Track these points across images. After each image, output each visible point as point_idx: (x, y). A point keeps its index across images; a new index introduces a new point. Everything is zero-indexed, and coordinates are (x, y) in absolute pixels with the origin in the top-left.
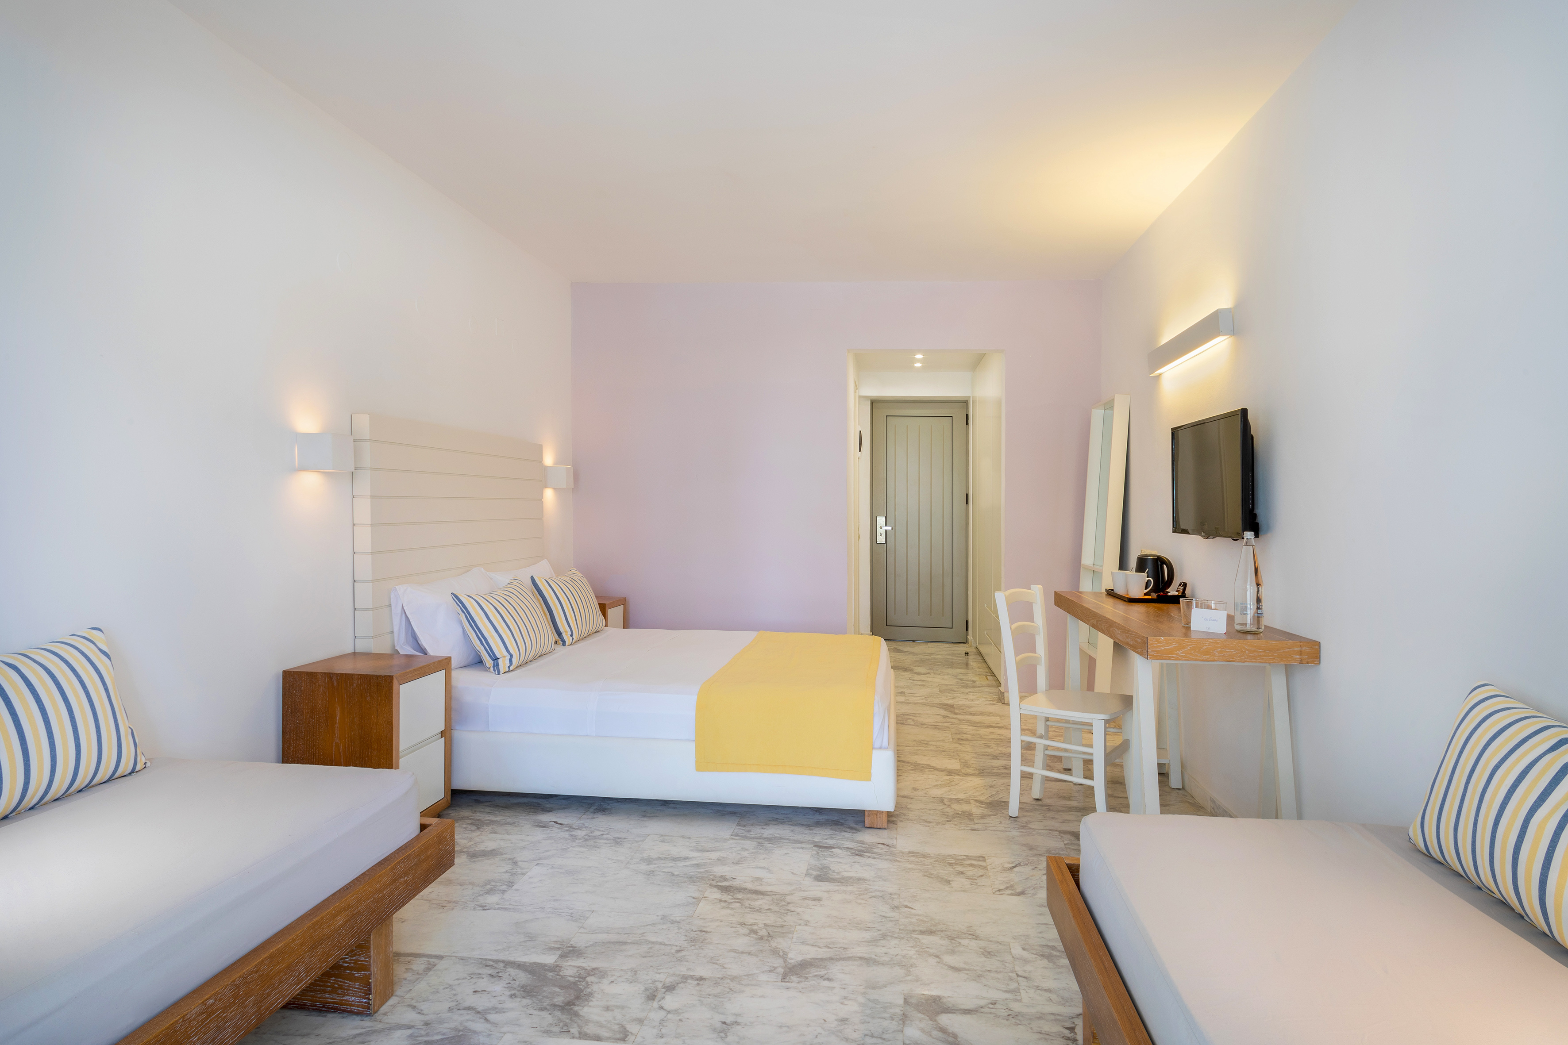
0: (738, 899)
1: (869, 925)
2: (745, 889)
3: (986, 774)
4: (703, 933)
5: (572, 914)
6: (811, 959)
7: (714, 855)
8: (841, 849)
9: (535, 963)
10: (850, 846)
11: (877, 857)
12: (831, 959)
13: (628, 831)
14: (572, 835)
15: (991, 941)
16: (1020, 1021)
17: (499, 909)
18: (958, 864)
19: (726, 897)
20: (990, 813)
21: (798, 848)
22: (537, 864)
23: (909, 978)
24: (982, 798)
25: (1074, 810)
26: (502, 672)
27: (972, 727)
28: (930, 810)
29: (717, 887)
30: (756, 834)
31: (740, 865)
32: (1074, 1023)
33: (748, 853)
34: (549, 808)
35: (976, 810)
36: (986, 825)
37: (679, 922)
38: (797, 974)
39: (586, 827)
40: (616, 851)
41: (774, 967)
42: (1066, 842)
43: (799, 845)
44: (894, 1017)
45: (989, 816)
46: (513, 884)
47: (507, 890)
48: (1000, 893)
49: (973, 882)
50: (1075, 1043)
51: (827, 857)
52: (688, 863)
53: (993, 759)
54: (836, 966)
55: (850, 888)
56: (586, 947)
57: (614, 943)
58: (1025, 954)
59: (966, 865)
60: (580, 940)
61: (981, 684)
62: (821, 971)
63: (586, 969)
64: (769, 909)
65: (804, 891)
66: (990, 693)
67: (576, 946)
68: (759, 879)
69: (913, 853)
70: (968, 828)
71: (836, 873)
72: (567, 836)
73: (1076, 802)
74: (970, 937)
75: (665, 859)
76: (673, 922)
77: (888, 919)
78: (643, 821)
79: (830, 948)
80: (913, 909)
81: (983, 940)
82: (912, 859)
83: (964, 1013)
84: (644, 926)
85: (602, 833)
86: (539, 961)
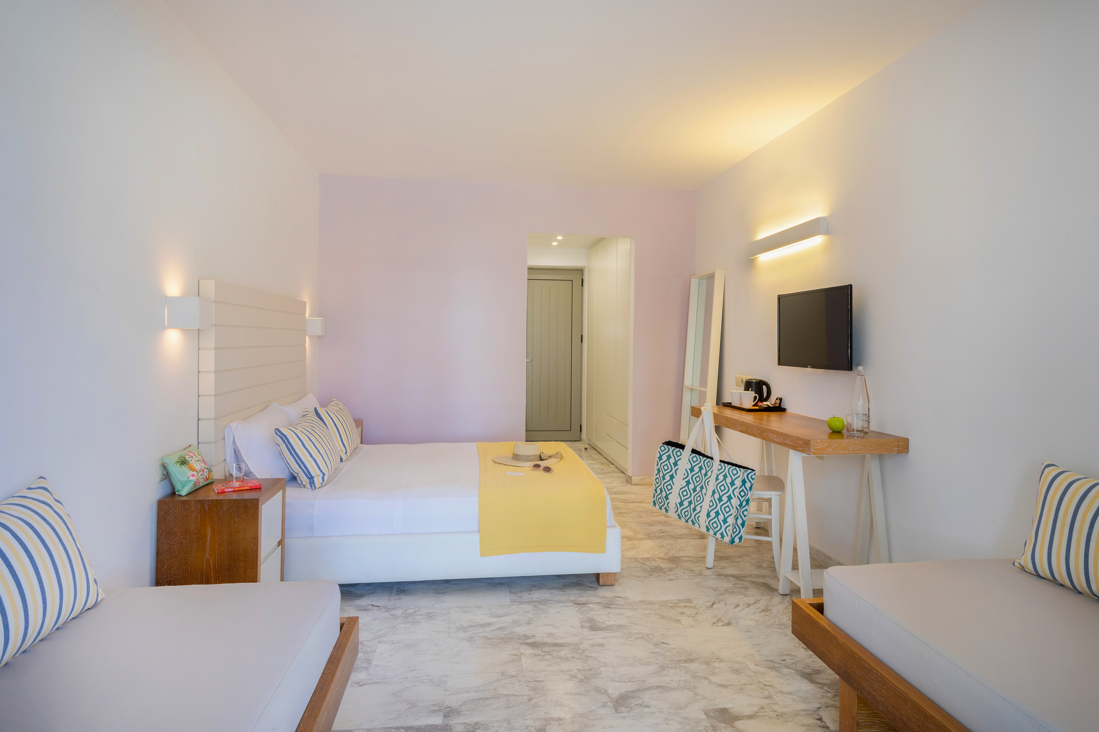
0: (546, 652)
1: (648, 660)
2: (547, 643)
3: (653, 537)
4: (538, 682)
5: (432, 680)
6: (626, 692)
7: (509, 619)
8: (593, 604)
9: (428, 725)
10: (598, 601)
11: (621, 607)
12: (638, 690)
13: (432, 606)
14: (392, 615)
15: (732, 662)
16: (787, 719)
17: (371, 683)
18: (676, 607)
19: (537, 651)
20: (673, 566)
21: (563, 606)
22: (379, 642)
23: (698, 697)
24: (662, 556)
25: (723, 559)
26: (317, 488)
27: (622, 503)
28: (633, 568)
29: (525, 644)
30: (528, 599)
31: (532, 625)
32: (819, 715)
33: (532, 615)
34: (360, 594)
35: (665, 565)
36: (676, 575)
37: (516, 676)
38: (624, 706)
39: (399, 607)
40: (433, 624)
41: (604, 702)
42: (733, 583)
43: (563, 604)
44: (707, 729)
45: (674, 568)
46: (371, 661)
47: (368, 666)
48: (716, 625)
49: (695, 619)
50: (828, 729)
51: (588, 612)
52: (493, 628)
53: (650, 526)
54: (645, 695)
55: (618, 634)
56: (459, 706)
57: (479, 699)
58: (758, 668)
59: (682, 607)
60: (453, 701)
61: (608, 471)
62: (638, 701)
63: (470, 725)
64: (573, 657)
65: (588, 640)
66: (617, 477)
67: (451, 706)
68: (551, 634)
69: (643, 601)
70: (666, 579)
71: (601, 623)
72: (388, 616)
73: (721, 553)
74: (718, 660)
75: (474, 626)
76: (512, 677)
77: (657, 654)
78: (439, 597)
79: (633, 682)
80: (668, 644)
81: (727, 662)
82: (645, 606)
83: (749, 719)
84: (492, 683)
85: (414, 610)
86: (430, 723)
